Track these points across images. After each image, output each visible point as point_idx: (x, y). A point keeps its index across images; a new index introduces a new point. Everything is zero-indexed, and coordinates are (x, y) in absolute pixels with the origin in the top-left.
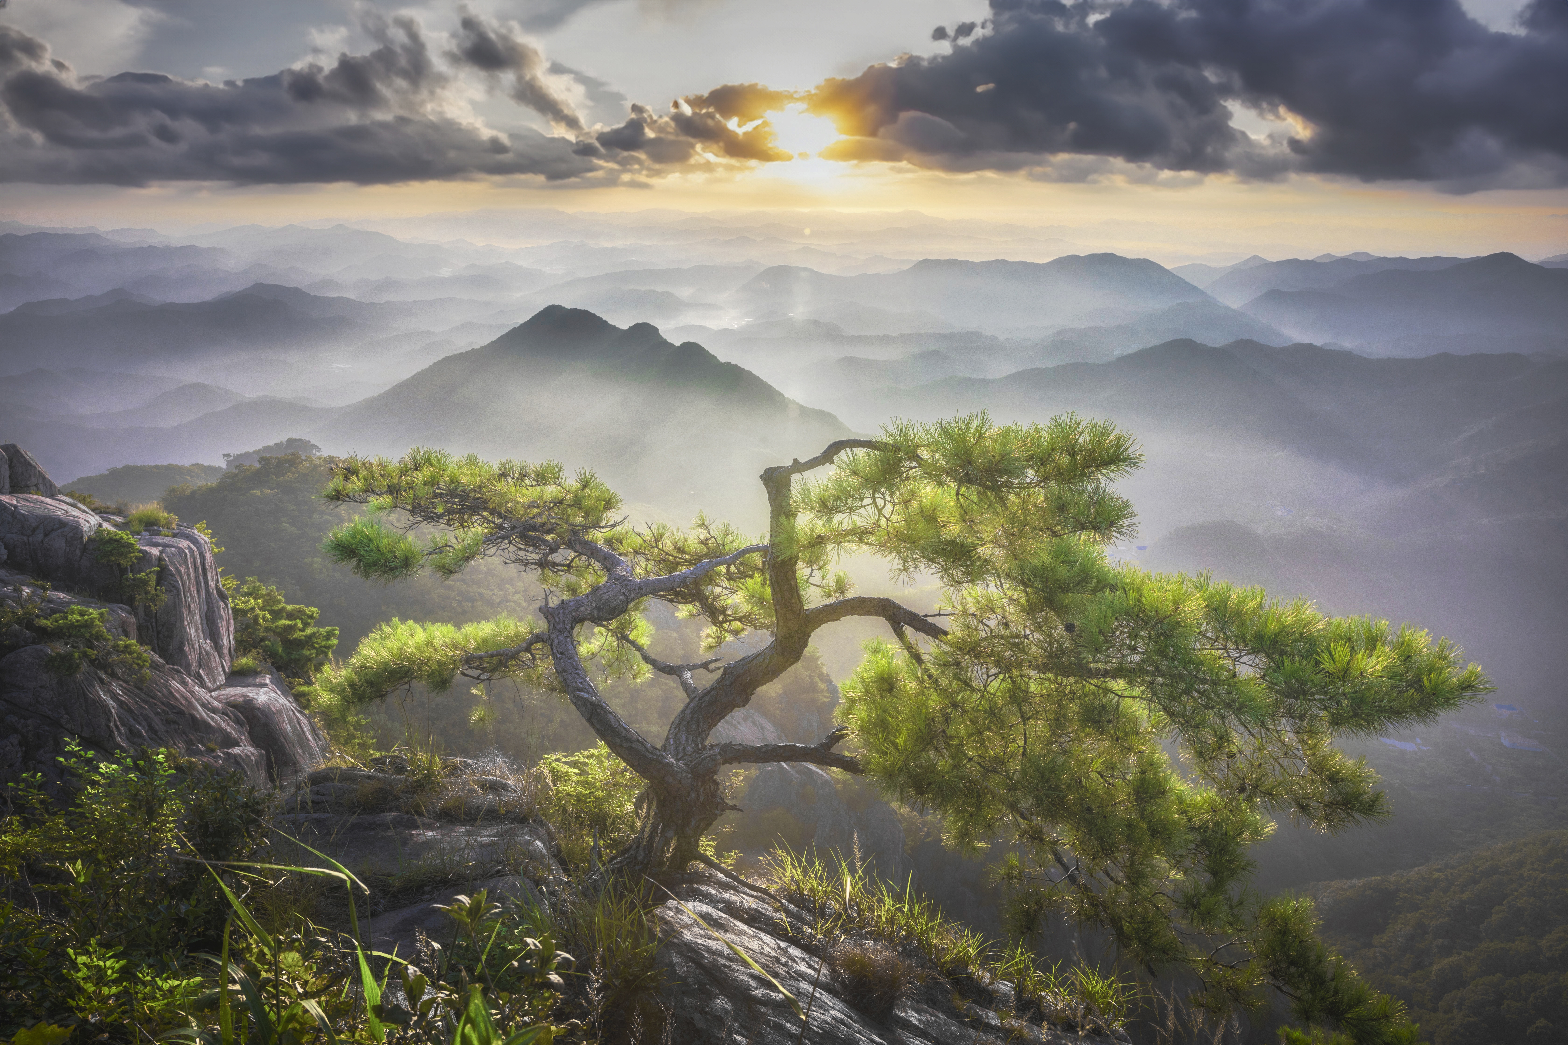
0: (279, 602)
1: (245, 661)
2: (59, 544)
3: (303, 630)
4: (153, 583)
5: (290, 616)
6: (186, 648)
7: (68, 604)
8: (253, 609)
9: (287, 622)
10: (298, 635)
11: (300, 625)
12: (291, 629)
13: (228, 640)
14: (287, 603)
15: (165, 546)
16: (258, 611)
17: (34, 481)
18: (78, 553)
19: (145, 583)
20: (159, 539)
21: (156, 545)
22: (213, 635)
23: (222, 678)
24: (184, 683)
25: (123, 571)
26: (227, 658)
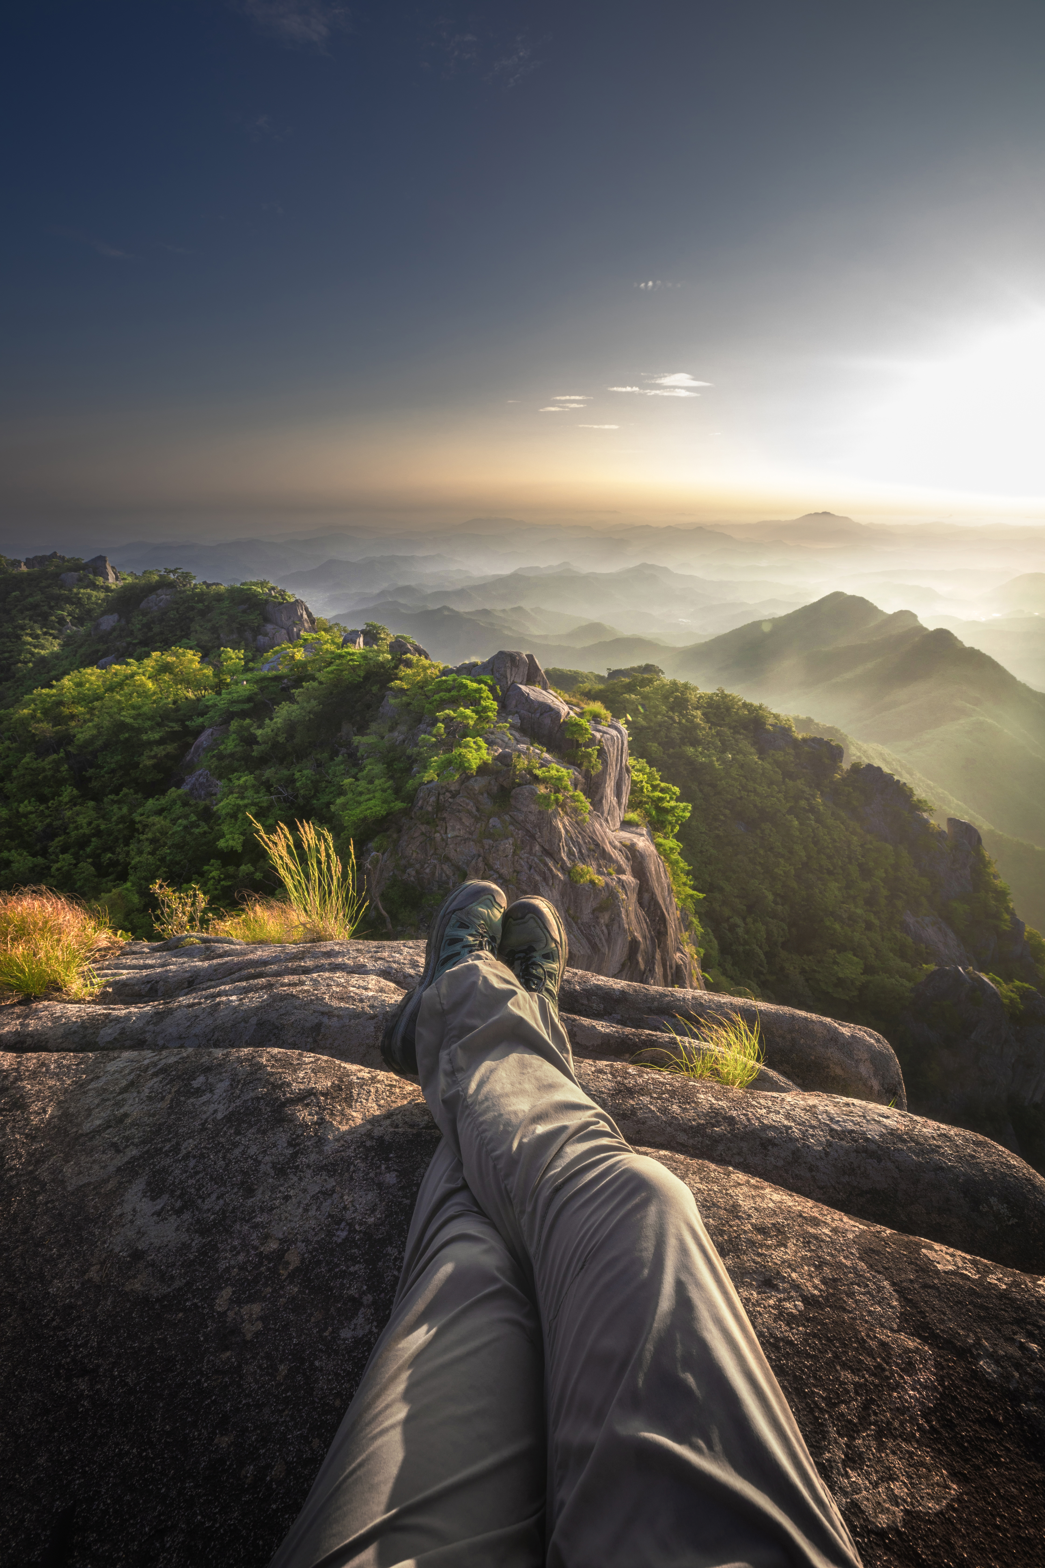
0: (656, 779)
1: (633, 816)
2: (547, 721)
3: (668, 802)
4: (595, 756)
5: (662, 790)
6: (604, 801)
7: (550, 762)
8: (642, 781)
9: (661, 795)
10: (666, 804)
11: (668, 799)
12: (661, 799)
13: (625, 800)
14: (662, 781)
15: (604, 733)
16: (644, 783)
17: (538, 679)
18: (556, 729)
19: (590, 755)
20: (600, 727)
21: (599, 731)
22: (618, 795)
23: (618, 824)
24: (601, 825)
25: (579, 746)
26: (623, 811)
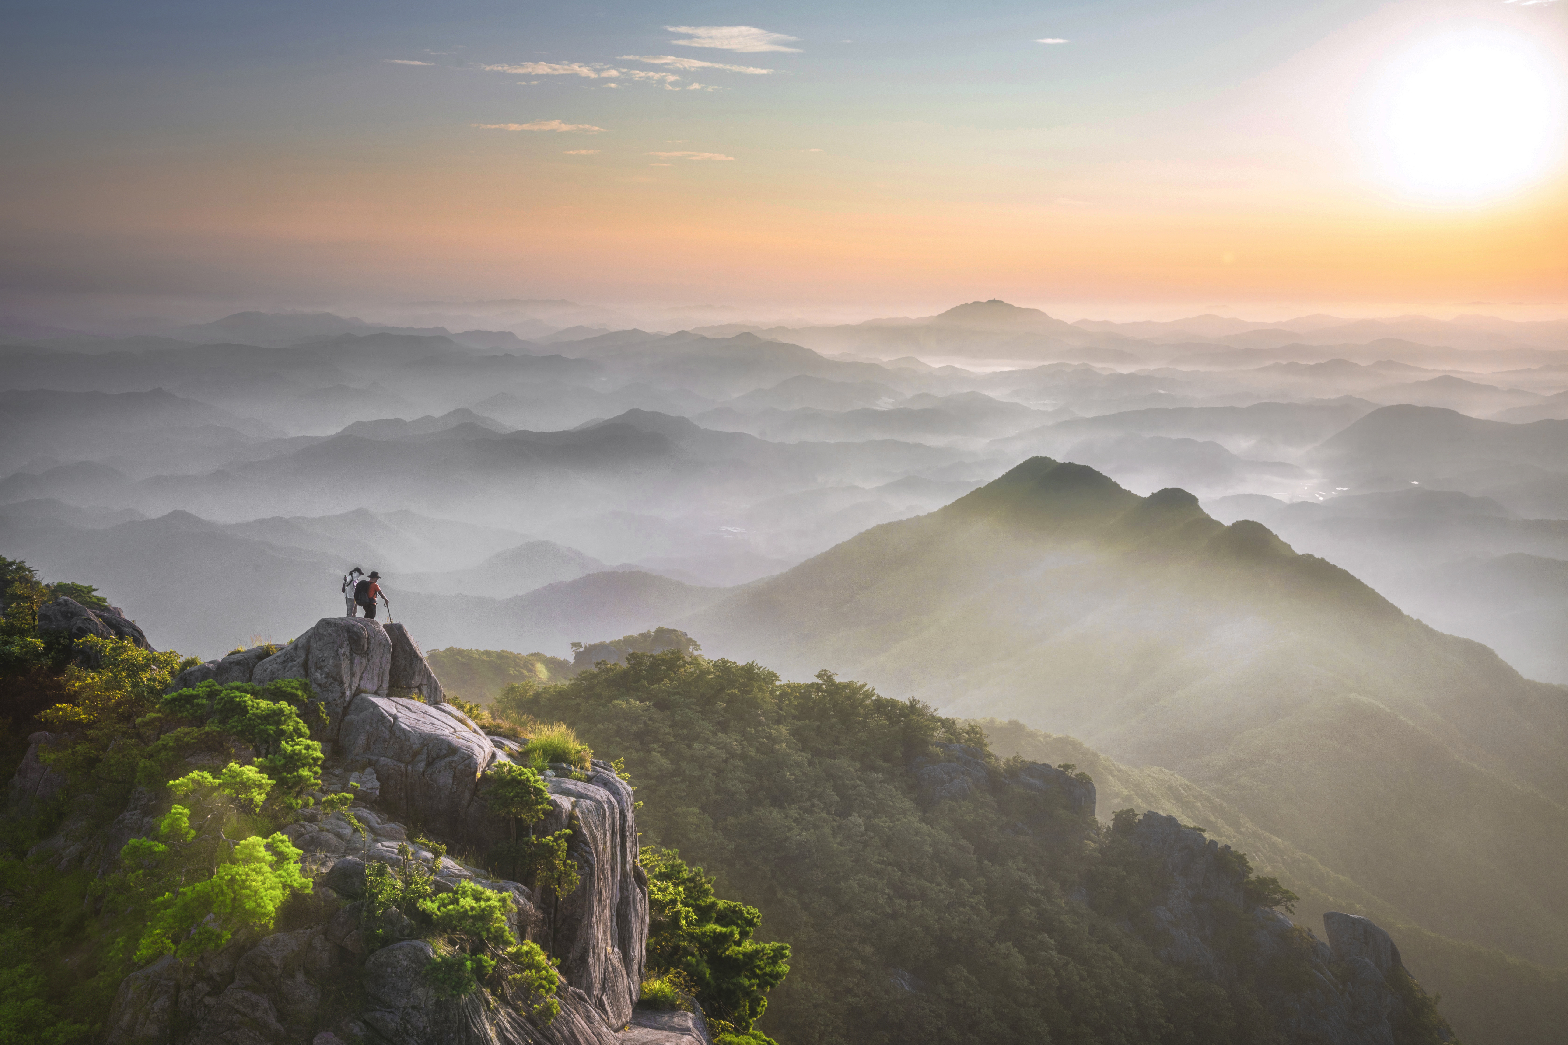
0: (706, 893)
1: (659, 985)
2: (445, 779)
3: (739, 943)
4: (562, 854)
5: (724, 918)
6: (590, 960)
7: (458, 877)
8: (673, 902)
9: (719, 929)
10: (732, 950)
11: (737, 936)
12: (722, 939)
13: (638, 951)
14: (718, 896)
15: (580, 796)
16: (679, 906)
17: (417, 680)
18: (467, 795)
19: (551, 851)
20: (570, 784)
21: (567, 793)
22: (623, 941)
23: (628, 1011)
24: (589, 1019)
25: (522, 830)
26: (636, 978)
